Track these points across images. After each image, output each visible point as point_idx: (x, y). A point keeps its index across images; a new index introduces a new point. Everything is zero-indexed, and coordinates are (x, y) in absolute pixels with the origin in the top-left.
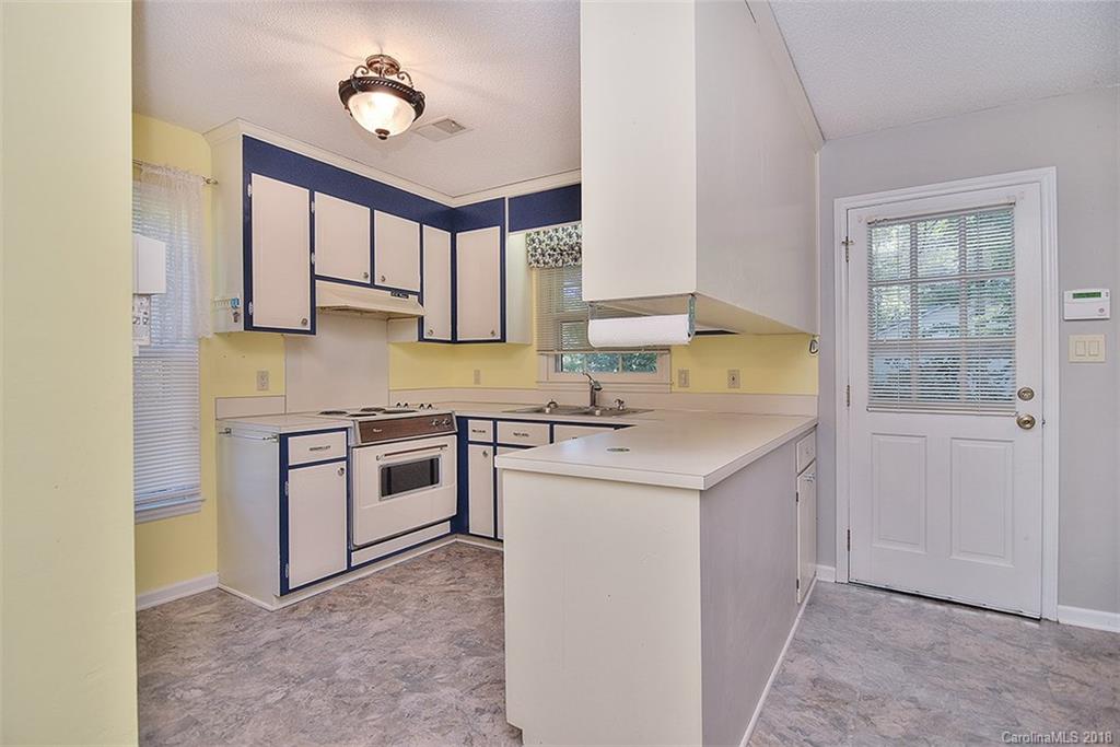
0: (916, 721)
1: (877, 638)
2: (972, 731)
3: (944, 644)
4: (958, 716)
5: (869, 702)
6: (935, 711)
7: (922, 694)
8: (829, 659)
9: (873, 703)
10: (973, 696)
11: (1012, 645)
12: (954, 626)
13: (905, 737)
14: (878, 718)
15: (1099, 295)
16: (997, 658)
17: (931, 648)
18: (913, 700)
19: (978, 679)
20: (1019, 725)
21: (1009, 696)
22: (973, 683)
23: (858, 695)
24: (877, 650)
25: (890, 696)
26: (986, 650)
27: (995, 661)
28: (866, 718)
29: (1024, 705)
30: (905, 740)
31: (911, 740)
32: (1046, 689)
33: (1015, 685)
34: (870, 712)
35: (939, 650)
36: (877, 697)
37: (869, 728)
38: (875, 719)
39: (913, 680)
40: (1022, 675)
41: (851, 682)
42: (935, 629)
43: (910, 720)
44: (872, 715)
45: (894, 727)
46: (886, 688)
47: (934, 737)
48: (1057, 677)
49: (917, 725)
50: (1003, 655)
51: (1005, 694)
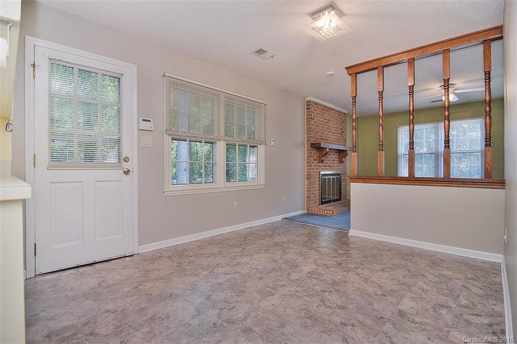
0: (115, 319)
1: (70, 295)
2: (138, 308)
3: (103, 281)
4: (130, 305)
5: (88, 325)
6: (120, 309)
7: (110, 306)
8: (50, 320)
9: (90, 325)
10: (129, 295)
11: (130, 268)
12: (103, 272)
13: (116, 329)
14: (97, 330)
15: (150, 121)
16: (128, 276)
17: (99, 285)
18: (107, 311)
19: (126, 287)
20: (151, 294)
21: (141, 287)
22: (126, 289)
23: (79, 326)
24: (74, 300)
25: (96, 316)
26: (122, 275)
27: (128, 277)
28: (92, 334)
29: (148, 287)
30: (116, 330)
31: (119, 328)
32: (150, 277)
33: (140, 282)
34: (92, 329)
35: (103, 284)
36: (90, 321)
37: (97, 337)
38: (97, 331)
39: (102, 303)
40: (140, 277)
41: (71, 323)
42: (96, 277)
43: (113, 320)
44: (94, 330)
45: (108, 328)
46: (91, 314)
47: (128, 319)
48: (151, 272)
49: (117, 320)
50: (129, 274)
51: (139, 287)
